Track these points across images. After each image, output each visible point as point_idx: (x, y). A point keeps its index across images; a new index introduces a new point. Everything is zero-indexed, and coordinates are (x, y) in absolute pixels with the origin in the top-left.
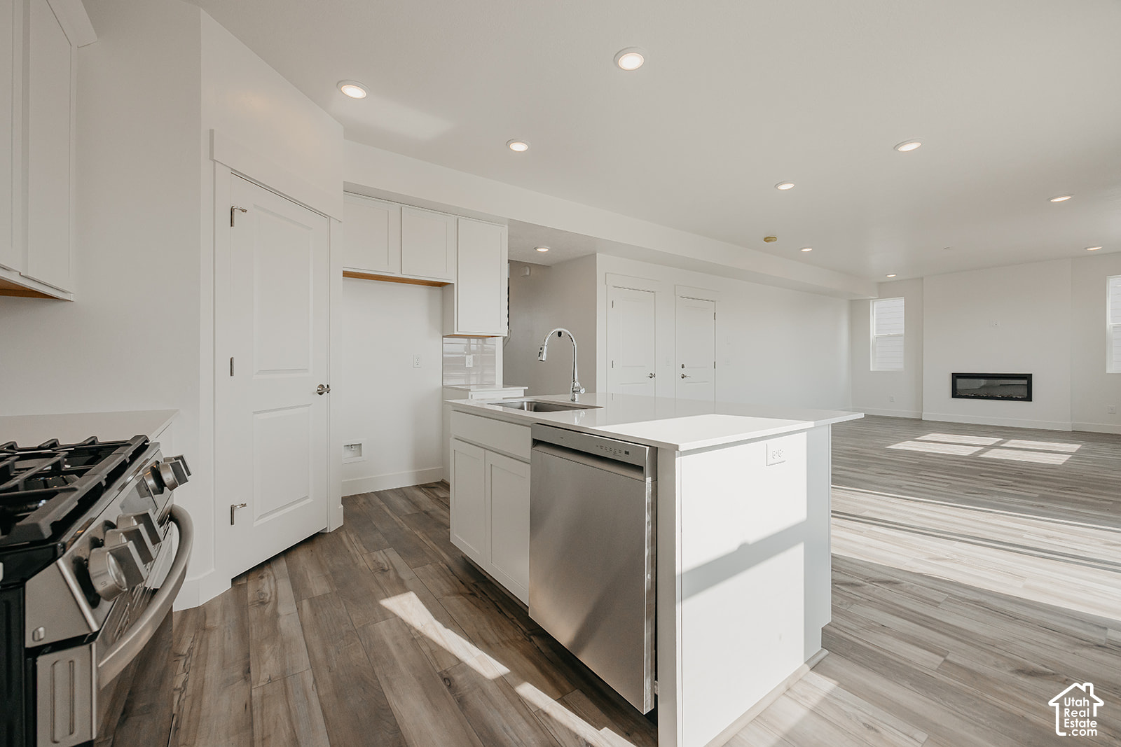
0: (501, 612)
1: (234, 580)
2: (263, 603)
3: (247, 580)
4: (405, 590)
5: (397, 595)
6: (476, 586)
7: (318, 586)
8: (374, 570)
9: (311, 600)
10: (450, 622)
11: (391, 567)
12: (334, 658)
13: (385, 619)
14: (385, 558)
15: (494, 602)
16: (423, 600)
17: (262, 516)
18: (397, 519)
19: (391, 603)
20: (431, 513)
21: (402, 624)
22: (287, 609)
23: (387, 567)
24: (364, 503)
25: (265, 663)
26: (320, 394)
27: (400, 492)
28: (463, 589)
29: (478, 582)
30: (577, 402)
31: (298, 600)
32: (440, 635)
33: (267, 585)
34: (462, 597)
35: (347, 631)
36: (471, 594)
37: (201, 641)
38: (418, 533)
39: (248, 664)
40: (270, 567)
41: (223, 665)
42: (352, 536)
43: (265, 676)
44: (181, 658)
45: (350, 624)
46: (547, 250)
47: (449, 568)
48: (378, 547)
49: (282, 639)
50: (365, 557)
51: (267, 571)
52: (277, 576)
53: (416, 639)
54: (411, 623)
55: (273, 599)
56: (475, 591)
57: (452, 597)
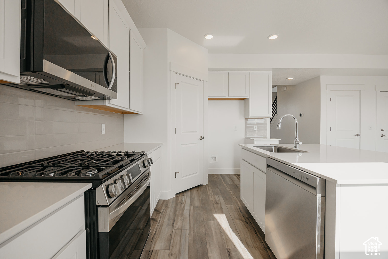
0: (256, 233)
1: (176, 194)
2: (182, 204)
3: (180, 195)
4: (222, 213)
5: (219, 213)
6: (248, 219)
7: (197, 203)
8: (214, 202)
9: (194, 207)
10: (235, 230)
11: (219, 203)
12: (196, 229)
13: (214, 221)
14: (218, 199)
15: (254, 228)
16: (227, 218)
17: (184, 177)
18: (225, 186)
19: (217, 216)
20: (238, 185)
21: (218, 224)
22: (187, 207)
23: (218, 202)
24: (216, 177)
25: (178, 223)
26: (201, 139)
27: (228, 175)
28: (243, 219)
29: (249, 218)
30: (298, 149)
31: (191, 205)
32: (230, 234)
33: (184, 198)
34: (242, 222)
35: (201, 221)
36: (245, 222)
37: (166, 210)
38: (231, 192)
39: (174, 221)
40: (186, 193)
41: (169, 219)
42: (210, 188)
43: (177, 227)
44: (160, 213)
45: (203, 218)
46: (292, 78)
47: (240, 209)
48: (217, 194)
49: (184, 217)
50: (212, 196)
51: (185, 194)
52: (187, 196)
53: (222, 232)
54: (221, 226)
55: (184, 203)
56: (247, 221)
57: (238, 221)
